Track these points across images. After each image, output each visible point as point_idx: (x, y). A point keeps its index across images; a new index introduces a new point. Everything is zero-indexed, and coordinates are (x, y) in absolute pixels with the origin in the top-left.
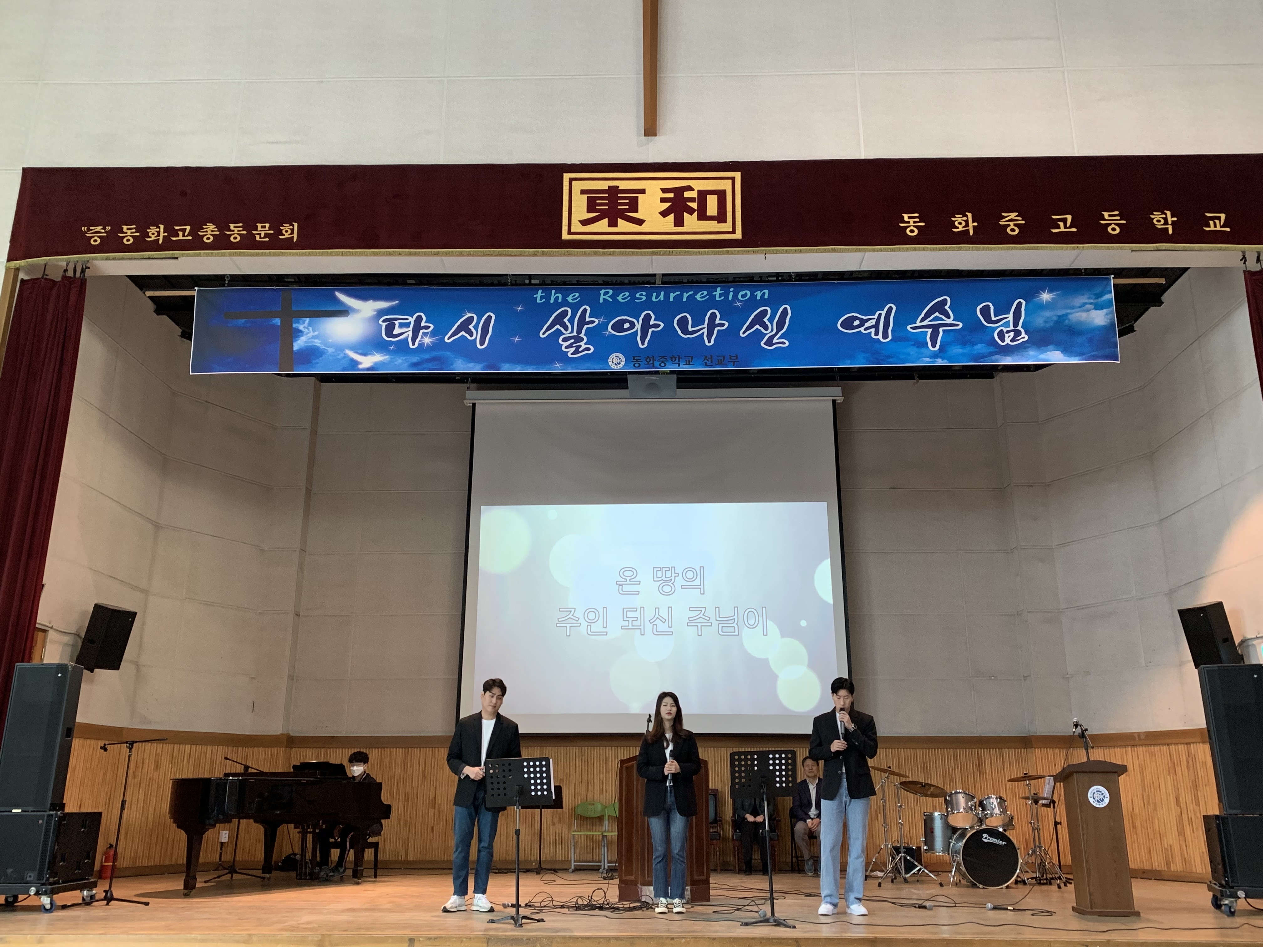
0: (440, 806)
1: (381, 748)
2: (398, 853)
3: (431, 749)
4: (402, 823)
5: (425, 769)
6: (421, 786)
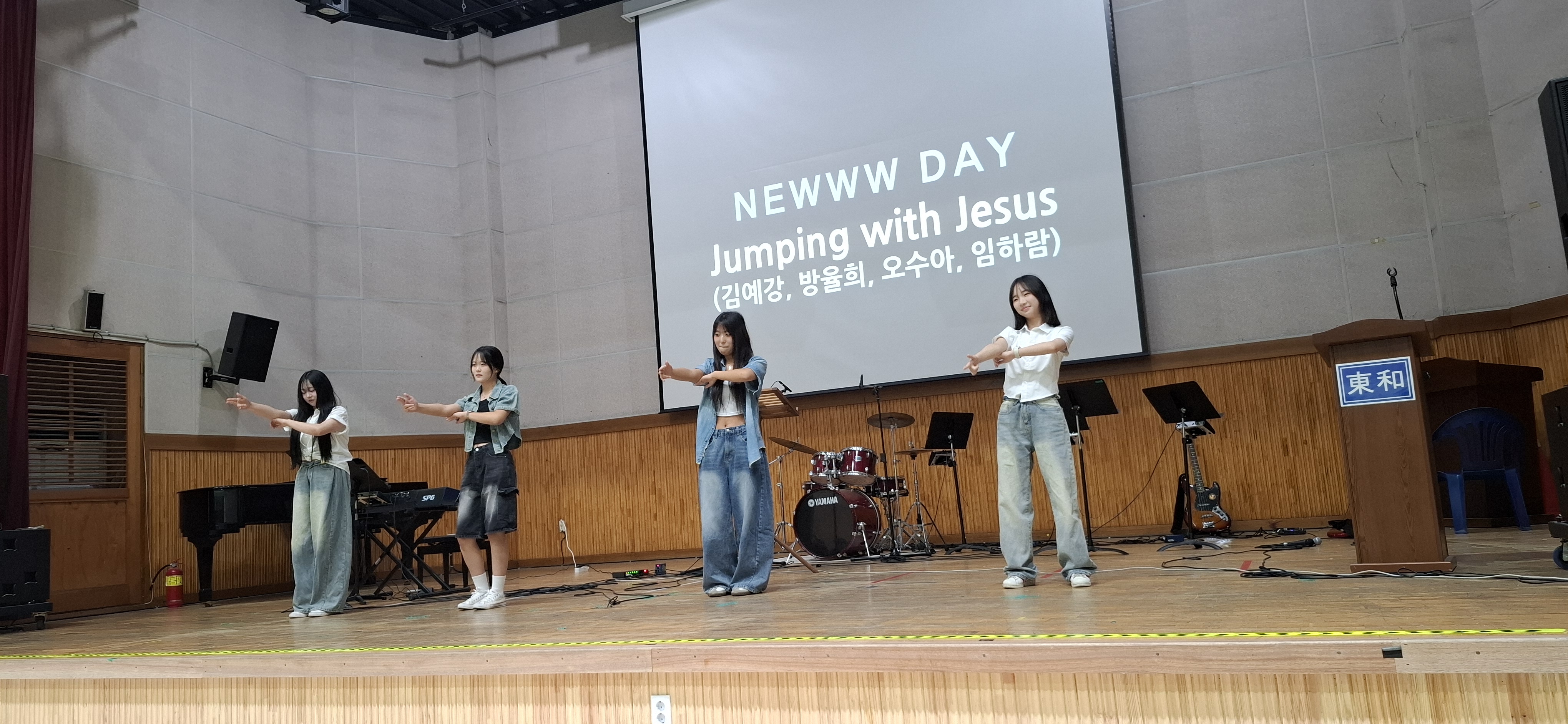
0: (660, 490)
1: (597, 434)
2: (625, 544)
3: (645, 431)
4: (625, 513)
5: (641, 452)
6: (639, 473)
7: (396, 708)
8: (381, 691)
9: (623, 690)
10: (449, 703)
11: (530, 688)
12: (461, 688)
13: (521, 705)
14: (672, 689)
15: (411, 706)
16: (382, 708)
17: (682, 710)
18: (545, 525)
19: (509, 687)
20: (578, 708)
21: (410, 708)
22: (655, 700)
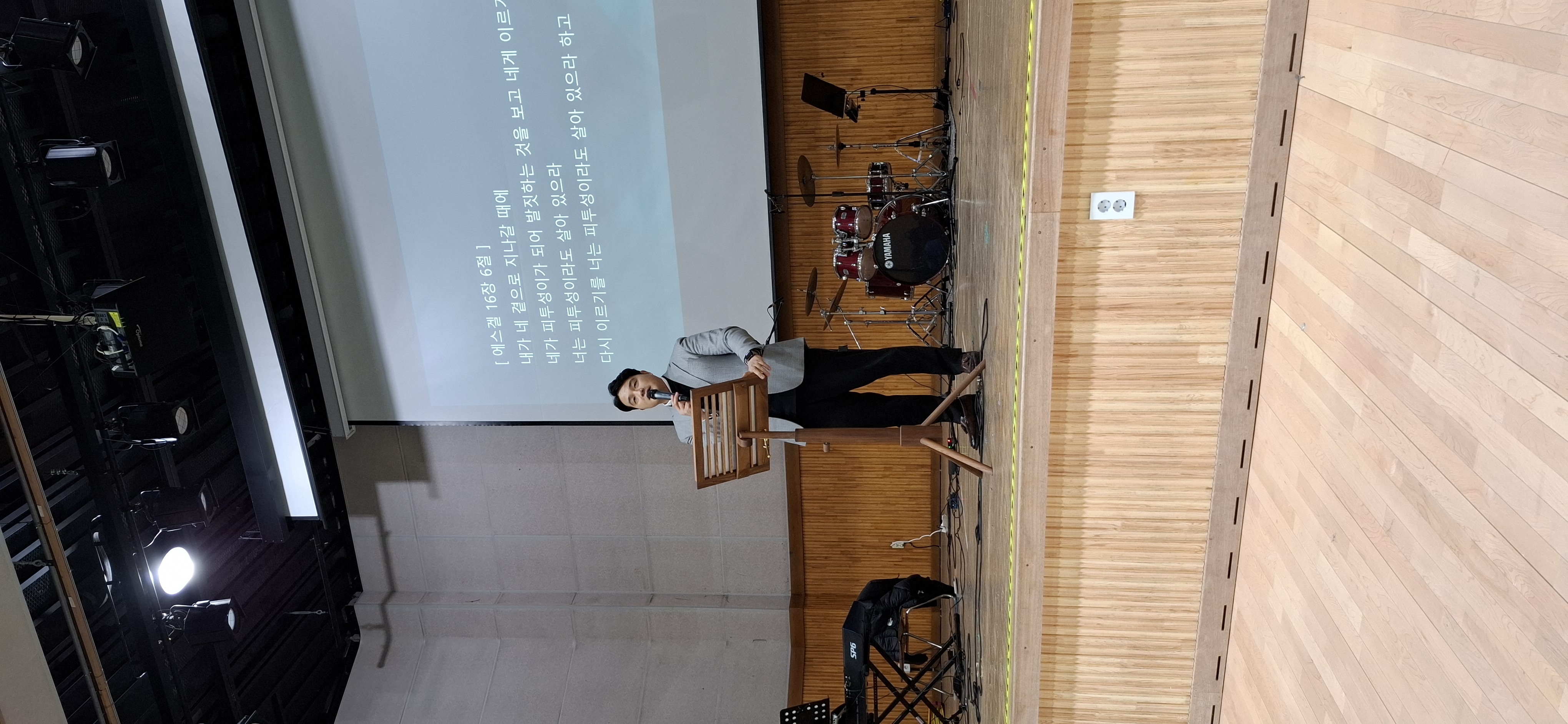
7: (1085, 582)
8: (1062, 602)
9: (1080, 260)
10: (1081, 507)
11: (1070, 393)
12: (1064, 490)
13: (1090, 406)
14: (1083, 190)
15: (1082, 561)
16: (1084, 602)
17: (1112, 176)
18: (895, 565)
19: (1066, 422)
20: (1099, 326)
21: (1085, 562)
22: (1096, 214)
